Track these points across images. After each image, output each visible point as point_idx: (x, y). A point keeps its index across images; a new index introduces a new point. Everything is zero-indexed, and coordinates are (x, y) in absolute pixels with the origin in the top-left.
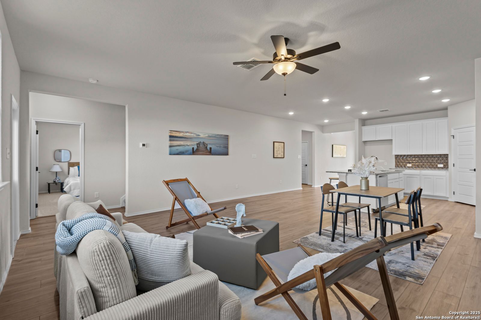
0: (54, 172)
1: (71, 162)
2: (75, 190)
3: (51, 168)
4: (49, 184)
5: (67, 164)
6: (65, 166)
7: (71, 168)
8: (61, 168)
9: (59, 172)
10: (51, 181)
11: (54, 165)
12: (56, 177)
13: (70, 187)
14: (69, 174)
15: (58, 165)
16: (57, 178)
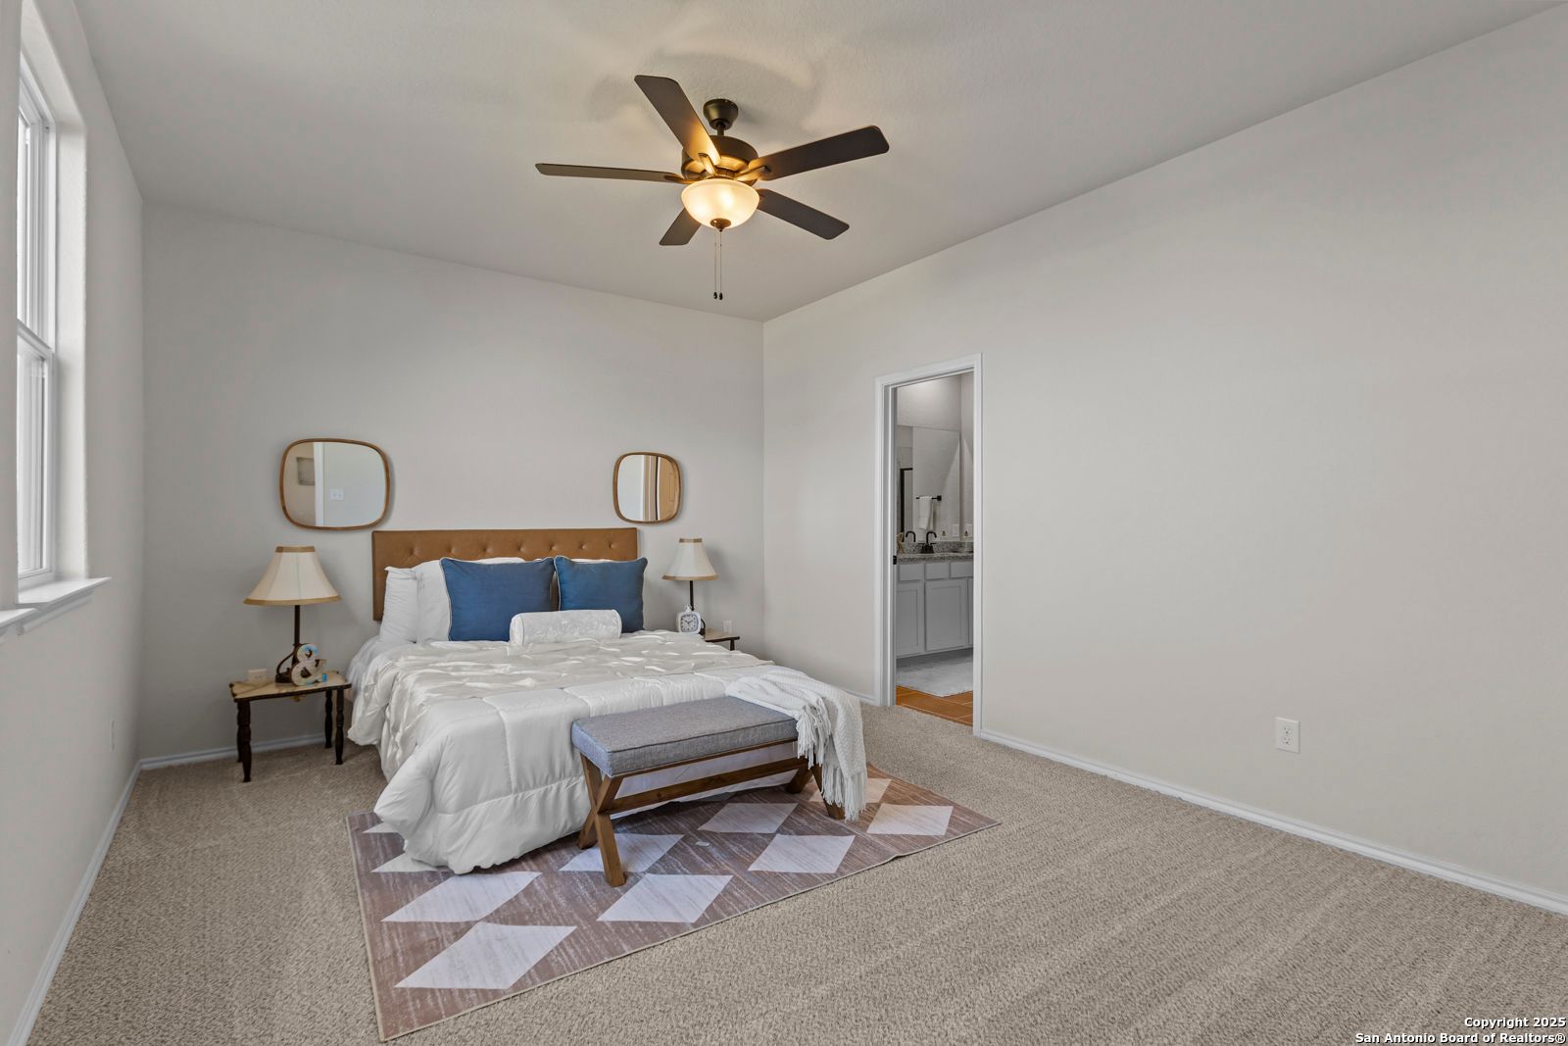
0: (275, 608)
1: (389, 526)
2: (481, 808)
3: (258, 574)
4: (244, 705)
5: (360, 547)
6: (356, 555)
7: (395, 576)
8: (330, 574)
9: (316, 605)
10: (258, 681)
11: (280, 550)
12: (297, 645)
13: (431, 775)
14: (378, 616)
15: (311, 549)
16: (301, 652)
